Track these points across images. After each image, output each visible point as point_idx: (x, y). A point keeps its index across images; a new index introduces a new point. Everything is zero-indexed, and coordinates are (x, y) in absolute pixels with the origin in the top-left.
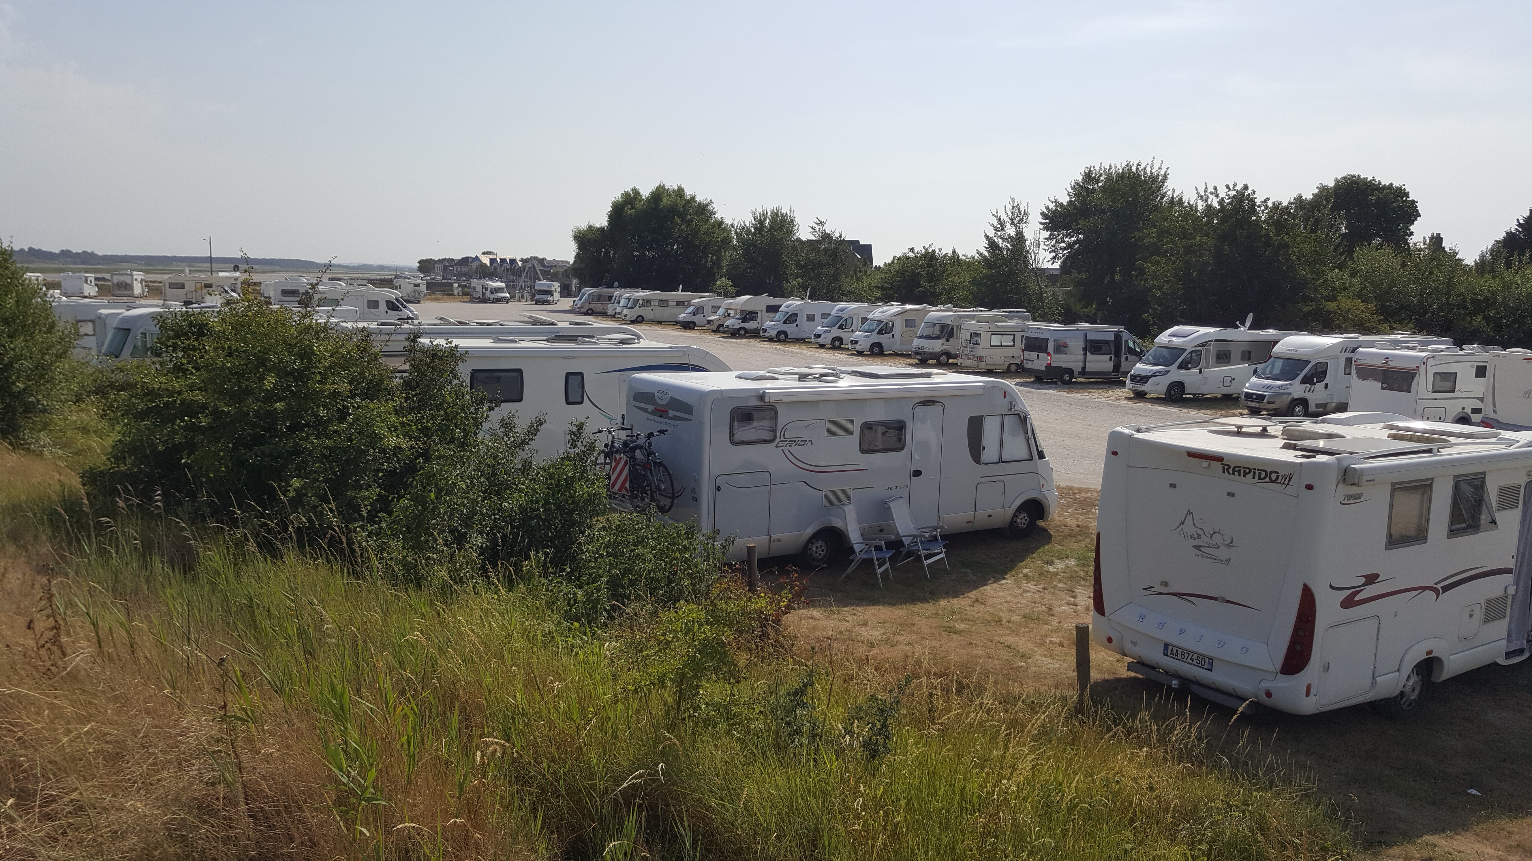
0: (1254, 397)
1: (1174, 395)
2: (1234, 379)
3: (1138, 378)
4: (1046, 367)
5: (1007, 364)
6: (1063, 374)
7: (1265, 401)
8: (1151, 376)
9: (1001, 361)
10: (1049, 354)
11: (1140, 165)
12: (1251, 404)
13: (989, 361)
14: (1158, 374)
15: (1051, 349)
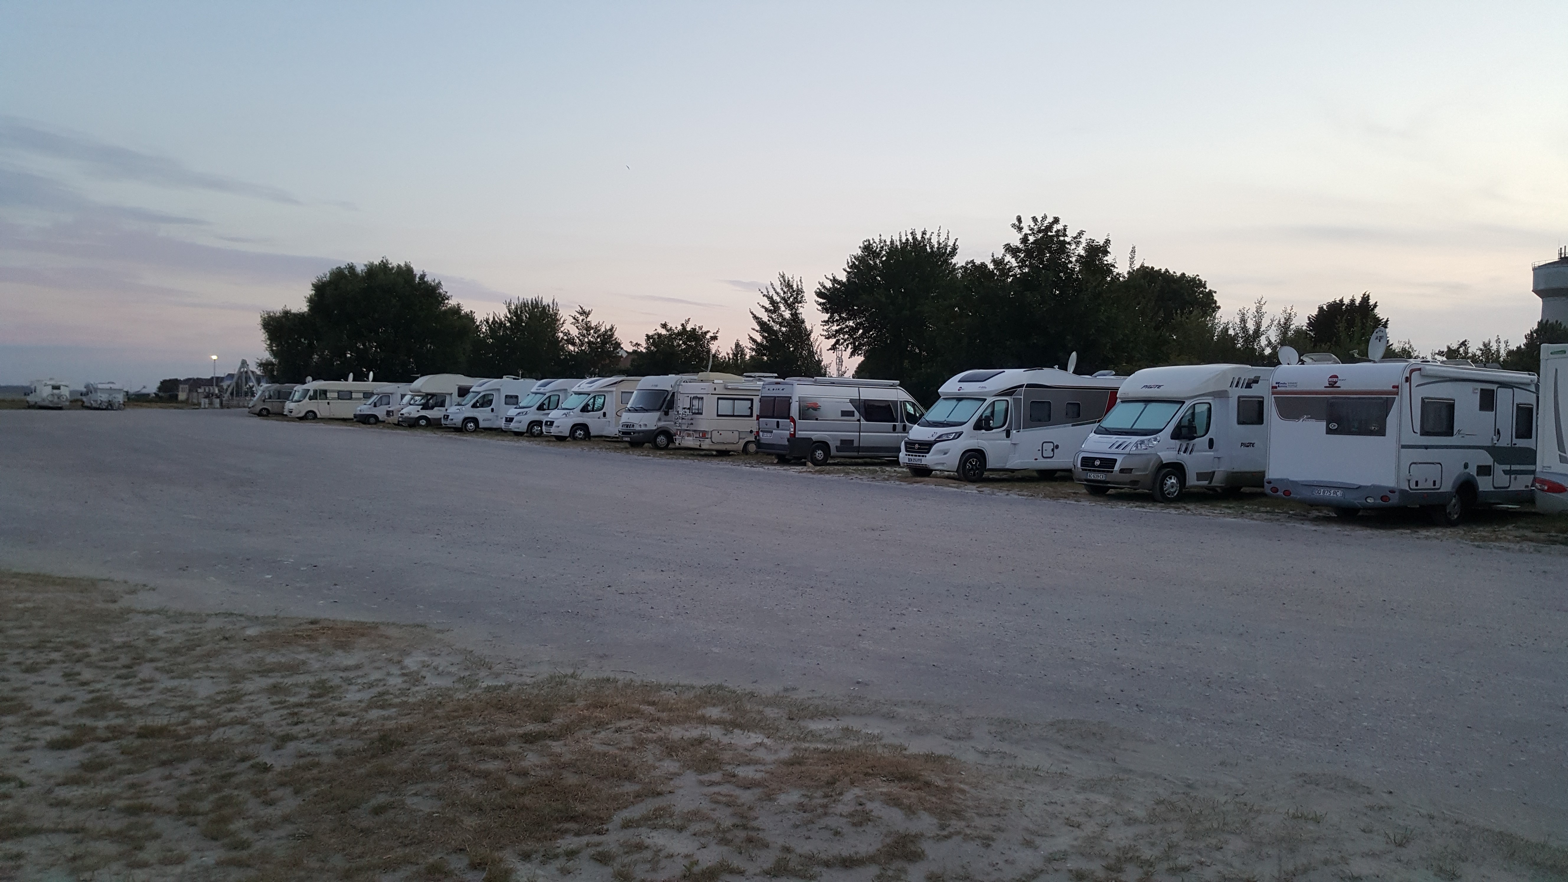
0: (1097, 463)
1: (970, 470)
2: (1057, 447)
3: (917, 446)
4: (788, 440)
5: (742, 443)
6: (814, 451)
7: (1117, 468)
8: (936, 442)
9: (734, 437)
10: (793, 421)
11: (925, 234)
12: (1092, 476)
13: (716, 437)
14: (945, 438)
15: (794, 412)
